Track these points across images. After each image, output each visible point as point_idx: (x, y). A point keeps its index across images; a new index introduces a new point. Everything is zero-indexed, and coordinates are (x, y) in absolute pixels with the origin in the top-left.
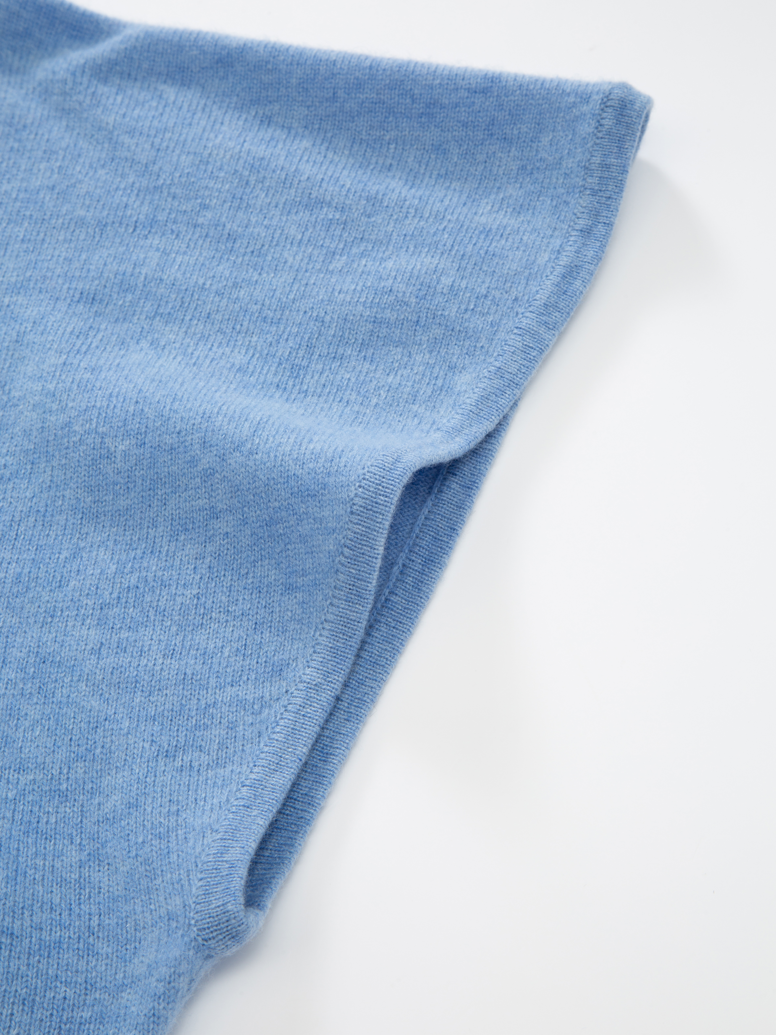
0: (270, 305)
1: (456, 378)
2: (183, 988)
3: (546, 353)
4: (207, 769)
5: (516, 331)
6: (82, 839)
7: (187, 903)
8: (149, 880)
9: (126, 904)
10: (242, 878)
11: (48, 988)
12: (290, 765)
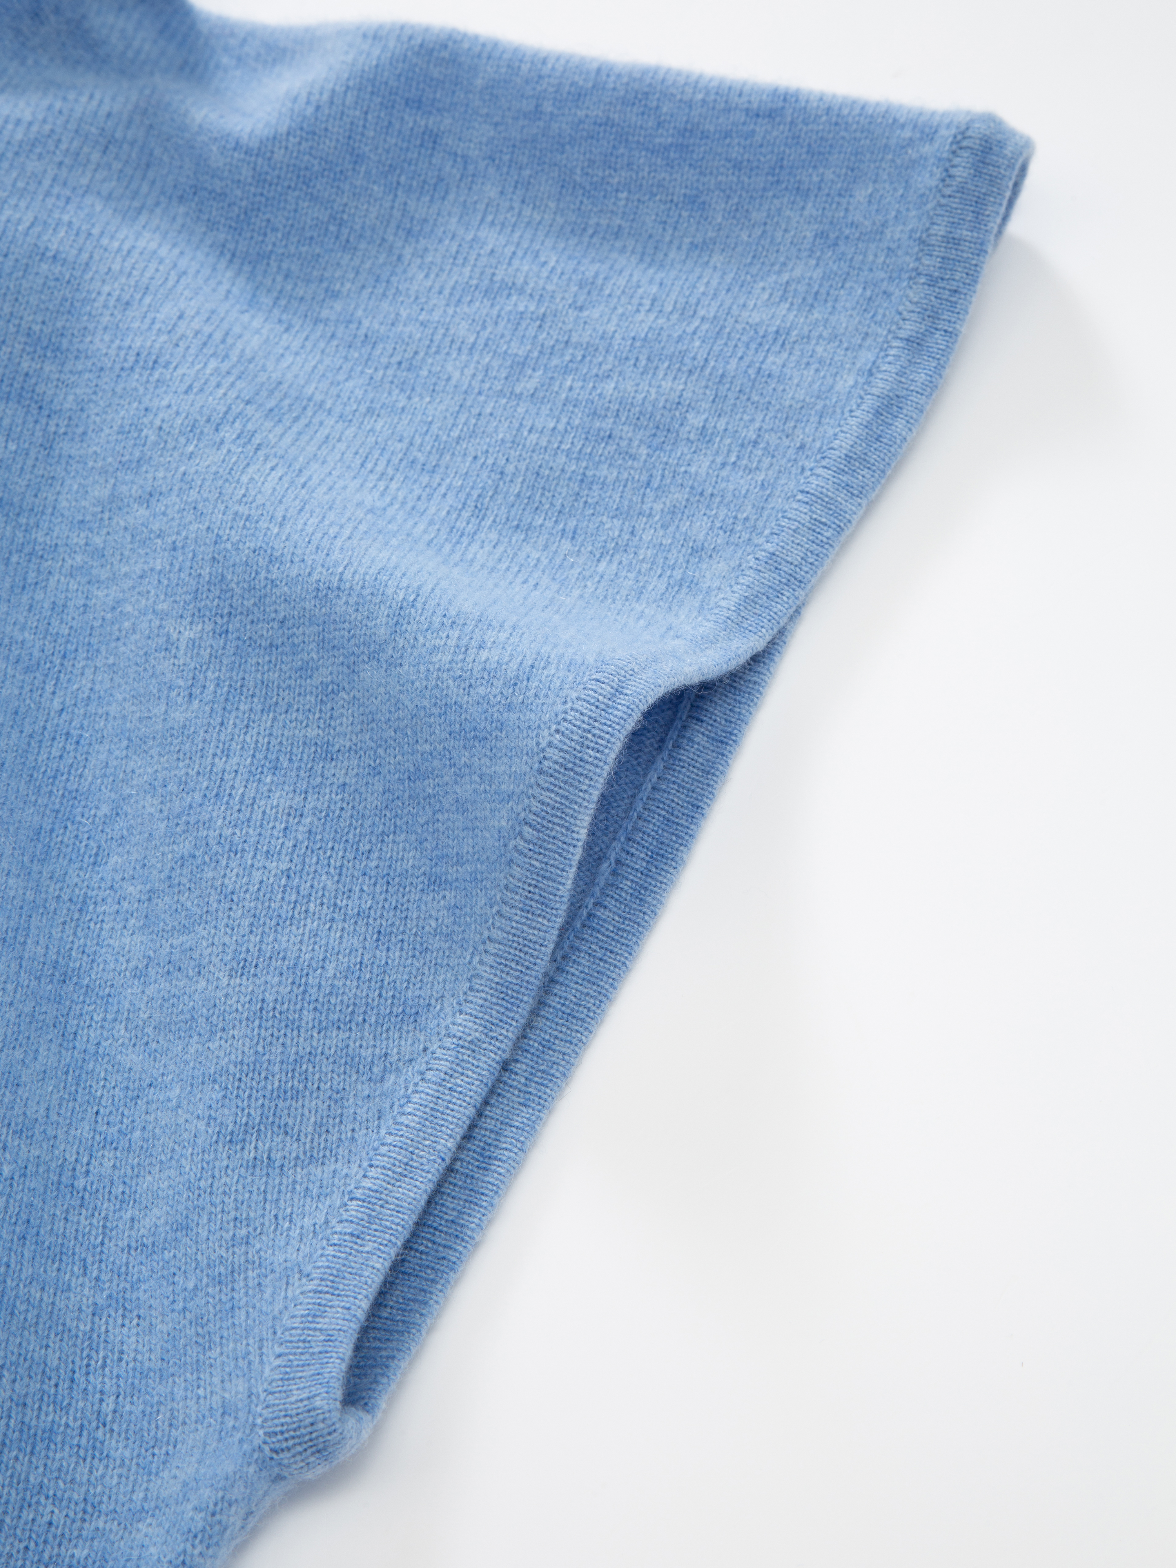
0: (421, 445)
1: (704, 566)
2: (233, 1524)
3: (847, 532)
4: (296, 1165)
5: (800, 497)
6: (100, 1271)
7: (254, 1391)
8: (200, 1349)
9: (160, 1383)
10: (343, 1360)
11: (26, 1505)
12: (426, 1168)
